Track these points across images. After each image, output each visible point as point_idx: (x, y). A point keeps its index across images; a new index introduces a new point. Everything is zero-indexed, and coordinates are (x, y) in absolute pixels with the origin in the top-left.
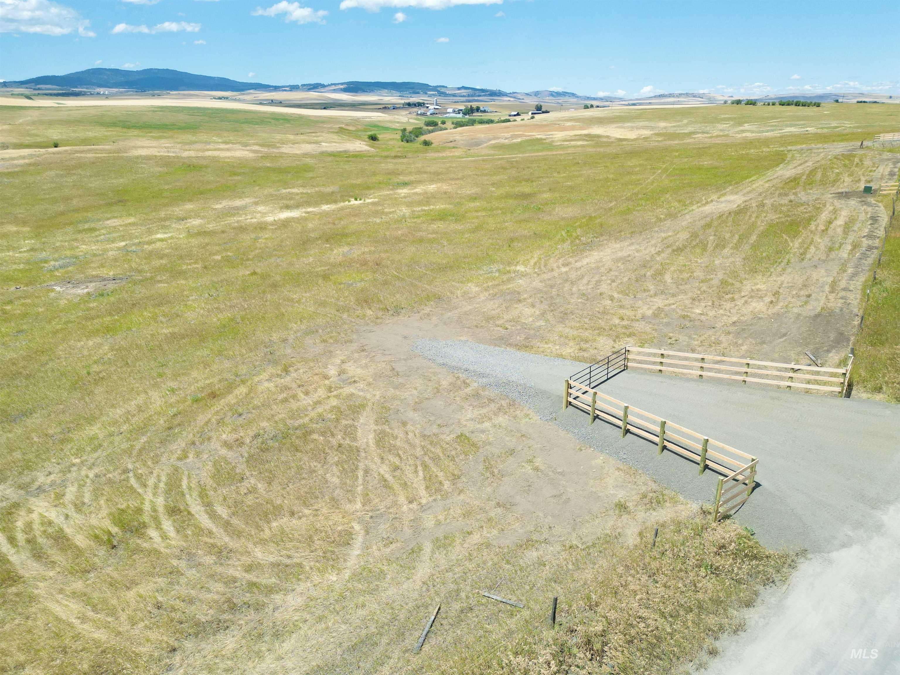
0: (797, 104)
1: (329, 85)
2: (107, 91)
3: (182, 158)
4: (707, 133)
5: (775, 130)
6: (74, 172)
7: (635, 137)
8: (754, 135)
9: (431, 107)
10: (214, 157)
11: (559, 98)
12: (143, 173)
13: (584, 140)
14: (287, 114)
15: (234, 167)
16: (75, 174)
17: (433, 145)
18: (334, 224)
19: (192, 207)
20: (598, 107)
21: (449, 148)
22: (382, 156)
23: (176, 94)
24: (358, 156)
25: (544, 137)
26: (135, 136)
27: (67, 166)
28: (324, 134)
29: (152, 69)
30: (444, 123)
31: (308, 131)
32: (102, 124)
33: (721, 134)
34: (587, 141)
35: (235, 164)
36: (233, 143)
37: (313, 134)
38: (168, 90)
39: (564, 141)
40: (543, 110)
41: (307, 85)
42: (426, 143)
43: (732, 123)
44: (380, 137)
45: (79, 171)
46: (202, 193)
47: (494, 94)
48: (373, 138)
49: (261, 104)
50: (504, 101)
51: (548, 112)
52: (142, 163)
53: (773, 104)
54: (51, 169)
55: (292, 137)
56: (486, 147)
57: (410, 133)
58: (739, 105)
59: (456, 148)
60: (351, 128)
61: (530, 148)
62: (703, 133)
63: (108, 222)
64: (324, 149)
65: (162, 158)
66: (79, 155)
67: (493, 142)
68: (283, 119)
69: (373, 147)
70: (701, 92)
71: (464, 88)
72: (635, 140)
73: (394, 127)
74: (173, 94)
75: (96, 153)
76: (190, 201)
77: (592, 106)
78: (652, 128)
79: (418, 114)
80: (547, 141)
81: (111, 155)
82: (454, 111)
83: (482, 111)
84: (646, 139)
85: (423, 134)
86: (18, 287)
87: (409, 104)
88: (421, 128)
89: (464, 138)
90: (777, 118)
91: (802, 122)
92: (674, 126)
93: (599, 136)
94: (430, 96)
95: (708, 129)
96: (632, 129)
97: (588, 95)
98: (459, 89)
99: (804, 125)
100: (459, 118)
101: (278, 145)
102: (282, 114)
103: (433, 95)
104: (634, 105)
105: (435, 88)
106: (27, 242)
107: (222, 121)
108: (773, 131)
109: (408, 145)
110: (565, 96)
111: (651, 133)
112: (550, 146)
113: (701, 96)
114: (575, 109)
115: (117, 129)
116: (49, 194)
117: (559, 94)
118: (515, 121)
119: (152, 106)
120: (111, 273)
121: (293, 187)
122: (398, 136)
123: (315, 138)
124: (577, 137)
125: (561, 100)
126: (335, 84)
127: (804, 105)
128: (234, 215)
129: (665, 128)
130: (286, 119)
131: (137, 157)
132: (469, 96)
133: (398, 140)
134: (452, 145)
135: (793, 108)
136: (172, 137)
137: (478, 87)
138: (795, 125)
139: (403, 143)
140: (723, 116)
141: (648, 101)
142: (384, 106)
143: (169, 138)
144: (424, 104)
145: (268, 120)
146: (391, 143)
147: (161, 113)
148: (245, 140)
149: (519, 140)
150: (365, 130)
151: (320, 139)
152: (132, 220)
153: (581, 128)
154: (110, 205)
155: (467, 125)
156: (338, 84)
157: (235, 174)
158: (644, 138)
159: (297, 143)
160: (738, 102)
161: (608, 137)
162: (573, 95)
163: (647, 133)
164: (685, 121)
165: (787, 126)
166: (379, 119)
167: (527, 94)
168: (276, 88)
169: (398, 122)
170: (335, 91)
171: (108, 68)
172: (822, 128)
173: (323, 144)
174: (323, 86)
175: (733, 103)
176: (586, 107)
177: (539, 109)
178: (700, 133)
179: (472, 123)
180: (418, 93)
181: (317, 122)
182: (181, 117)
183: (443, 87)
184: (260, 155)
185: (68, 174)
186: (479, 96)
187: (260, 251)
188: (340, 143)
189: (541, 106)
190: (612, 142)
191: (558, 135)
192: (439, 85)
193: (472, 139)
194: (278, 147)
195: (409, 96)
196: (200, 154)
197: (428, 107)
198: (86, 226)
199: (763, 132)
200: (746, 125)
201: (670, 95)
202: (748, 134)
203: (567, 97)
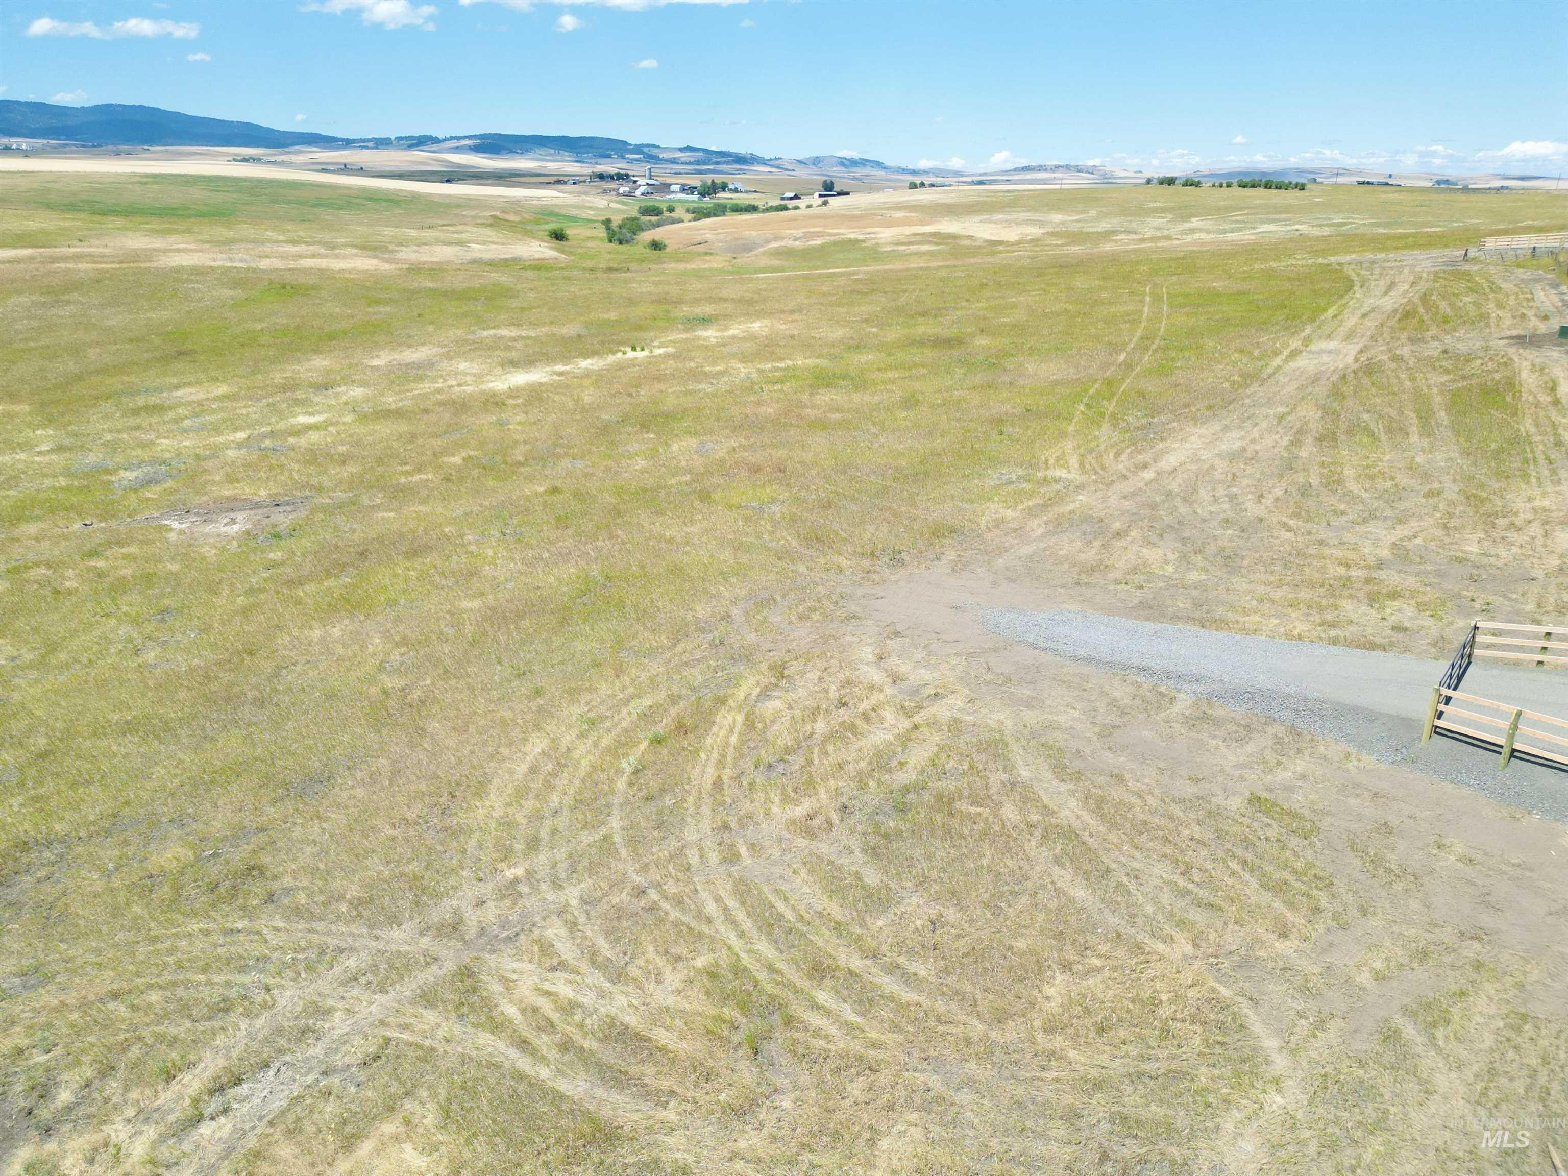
0: (1268, 186)
1: (445, 140)
2: (24, 143)
3: (263, 271)
4: (1135, 233)
5: (1245, 228)
6: (67, 297)
7: (1017, 238)
8: (1211, 236)
9: (642, 181)
10: (321, 271)
11: (854, 169)
12: (200, 300)
13: (930, 242)
14: (388, 190)
15: (368, 288)
16: (68, 302)
17: (668, 250)
18: (630, 395)
19: (325, 363)
20: (933, 185)
21: (699, 254)
22: (584, 269)
23: (162, 152)
24: (539, 266)
25: (861, 237)
26: (119, 229)
27: (48, 286)
28: (469, 228)
29: (111, 105)
30: (671, 210)
31: (441, 222)
32: (49, 206)
33: (1158, 234)
34: (936, 244)
35: (368, 284)
36: (307, 243)
37: (450, 228)
38: (143, 144)
39: (897, 244)
40: (837, 188)
41: (406, 138)
42: (656, 246)
43: (1170, 216)
44: (569, 232)
45: (75, 296)
46: (331, 337)
47: (740, 159)
48: (558, 236)
49: (324, 170)
50: (760, 173)
51: (847, 194)
52: (192, 281)
53: (1229, 186)
54: (19, 292)
55: (413, 233)
56: (764, 253)
57: (620, 227)
58: (1172, 187)
59: (711, 254)
60: (512, 218)
61: (840, 256)
62: (1128, 232)
63: (179, 393)
64: (477, 255)
65: (226, 271)
66: (62, 265)
67: (774, 245)
68: (385, 201)
69: (562, 252)
70: (1090, 163)
71: (689, 149)
72: (1018, 243)
73: (584, 216)
74: (155, 152)
75: (95, 262)
76: (317, 351)
77: (923, 185)
78: (1041, 224)
79: (618, 194)
80: (868, 244)
81: (124, 266)
82: (683, 190)
83: (730, 190)
84: (1035, 241)
85: (643, 230)
86: (88, 522)
87: (601, 177)
88: (635, 219)
89: (721, 237)
90: (1241, 209)
91: (1284, 216)
92: (1077, 221)
93: (954, 237)
94: (631, 161)
95: (1134, 225)
96: (1009, 223)
97: (904, 166)
98: (681, 150)
99: (1289, 220)
100: (693, 202)
101: (391, 247)
102: (378, 190)
103: (637, 160)
104: (981, 183)
105: (638, 149)
106: (39, 432)
107: (274, 202)
108: (1240, 230)
109: (624, 248)
110: (864, 165)
111: (1042, 231)
112: (875, 253)
113: (1091, 171)
114: (895, 189)
115: (82, 216)
116: (33, 340)
117: (854, 163)
118: (796, 208)
119: (135, 175)
120: (263, 493)
121: (499, 327)
122: (602, 233)
123: (456, 235)
124: (918, 238)
125: (859, 172)
126: (458, 138)
127: (1279, 187)
128: (420, 379)
129: (1063, 223)
130: (392, 200)
131: (178, 270)
132: (698, 163)
133: (602, 240)
134: (702, 250)
135: (1261, 191)
136: (189, 231)
137: (714, 148)
138: (1274, 221)
139: (612, 245)
140: (1151, 205)
141: (1005, 178)
142: (555, 178)
143: (183, 232)
144: (627, 175)
145: (357, 201)
146: (590, 244)
147: (156, 187)
148: (327, 237)
149: (818, 242)
150: (537, 222)
151: (464, 236)
152: (223, 389)
153: (923, 223)
154: (165, 360)
155: (715, 215)
156: (465, 138)
157: (378, 302)
158: (1032, 240)
159: (425, 244)
160: (1170, 181)
161: (970, 237)
162: (879, 164)
163: (1034, 231)
164: (1093, 213)
165: (1263, 222)
166: (558, 202)
167: (800, 162)
168: (348, 143)
169: (591, 208)
170: (457, 150)
171: (23, 100)
172: (1320, 226)
173: (474, 246)
174: (436, 141)
175: (1161, 183)
176: (913, 186)
177: (829, 190)
178: (1122, 232)
179: (720, 210)
180: (609, 156)
181: (448, 206)
182: (196, 193)
183: (654, 146)
184: (405, 266)
185: (57, 301)
186: (718, 163)
187: (528, 447)
188: (503, 244)
189: (832, 183)
190: (980, 247)
191: (886, 234)
192: (646, 142)
193: (736, 239)
194: (391, 252)
195: (593, 161)
196: (292, 265)
197: (635, 182)
198: (141, 401)
199: (1224, 232)
200: (1194, 220)
201: (1040, 168)
202: (1203, 236)
203: (868, 168)
